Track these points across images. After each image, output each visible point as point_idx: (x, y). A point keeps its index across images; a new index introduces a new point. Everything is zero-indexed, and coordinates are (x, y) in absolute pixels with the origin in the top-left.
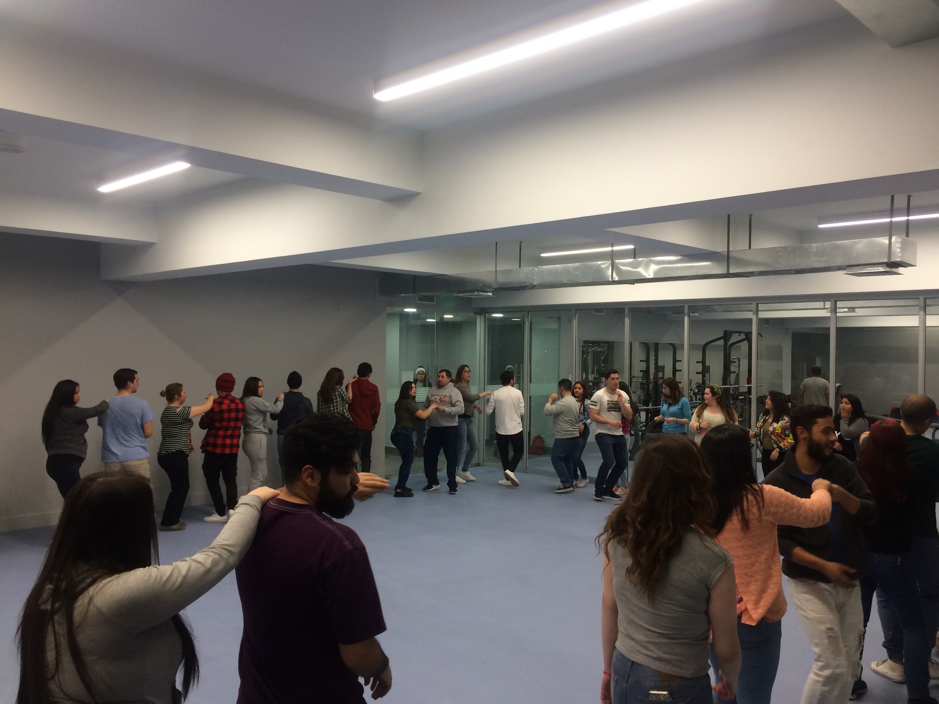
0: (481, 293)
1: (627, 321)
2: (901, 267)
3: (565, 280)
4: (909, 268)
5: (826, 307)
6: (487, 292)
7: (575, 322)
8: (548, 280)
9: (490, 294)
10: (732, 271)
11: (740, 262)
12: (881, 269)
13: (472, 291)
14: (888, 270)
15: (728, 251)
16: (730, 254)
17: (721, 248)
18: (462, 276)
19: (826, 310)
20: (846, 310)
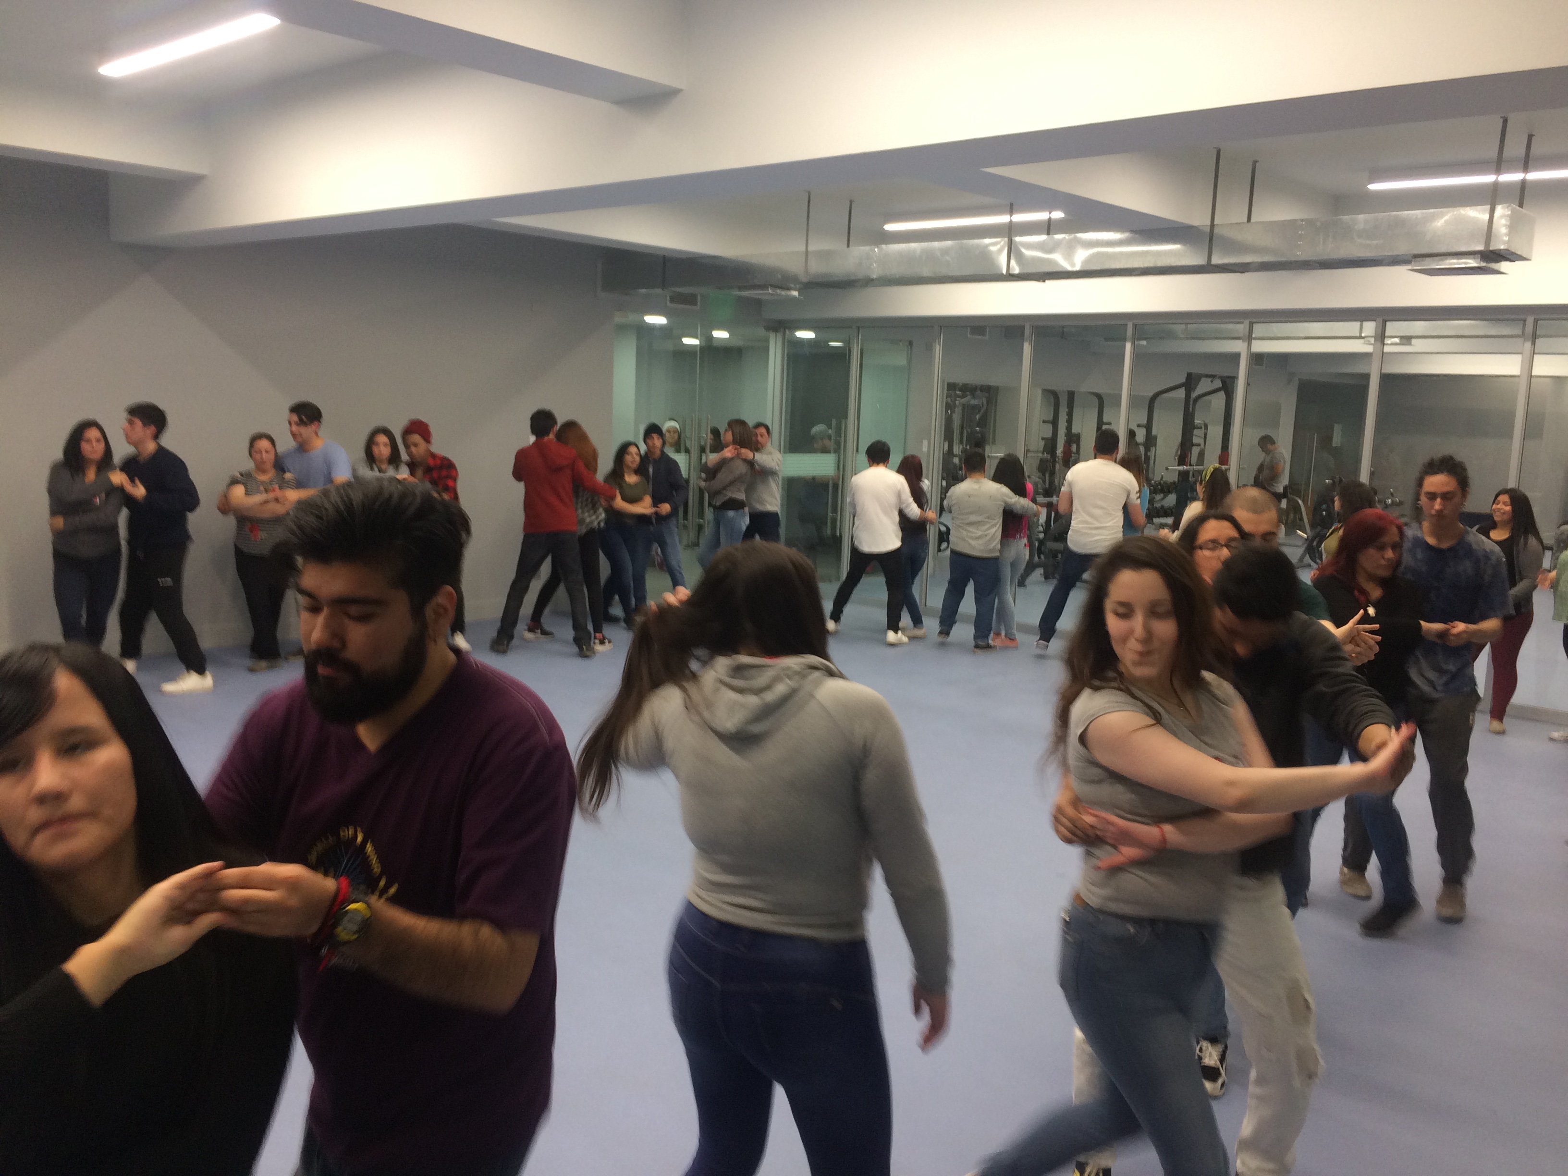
0: (778, 291)
1: (1027, 348)
2: (1504, 261)
3: (926, 272)
4: (1518, 264)
5: (1363, 335)
6: (789, 289)
7: (938, 349)
8: (896, 271)
9: (795, 293)
10: (1216, 260)
11: (1232, 246)
12: (1472, 263)
13: (764, 287)
14: (1483, 264)
15: (1212, 225)
16: (1216, 231)
17: (1199, 219)
18: (747, 260)
19: (1362, 341)
20: (1397, 340)
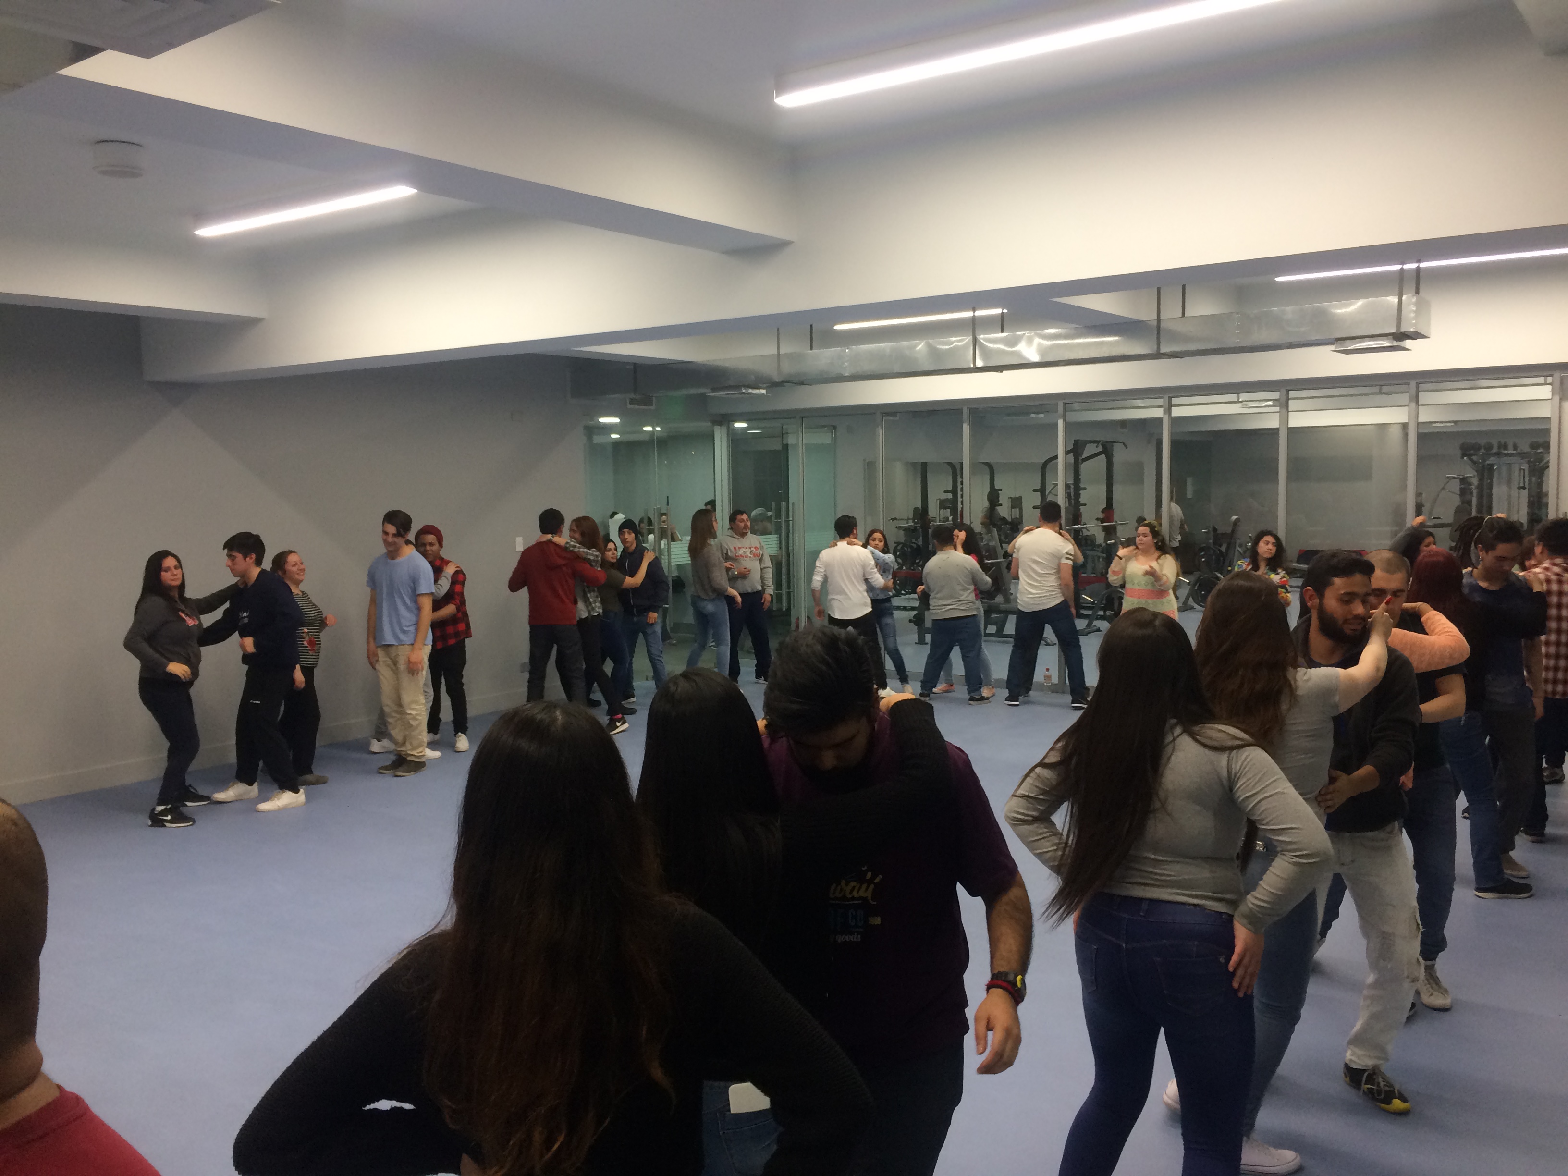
0: (750, 391)
1: (966, 428)
2: (1409, 339)
4: (1419, 341)
6: (759, 388)
7: (881, 433)
8: (867, 367)
9: (763, 391)
10: (1163, 350)
11: (1175, 336)
12: (1386, 343)
13: (738, 387)
14: (1395, 343)
15: (1159, 320)
16: (1162, 325)
17: (1147, 314)
18: (720, 363)
